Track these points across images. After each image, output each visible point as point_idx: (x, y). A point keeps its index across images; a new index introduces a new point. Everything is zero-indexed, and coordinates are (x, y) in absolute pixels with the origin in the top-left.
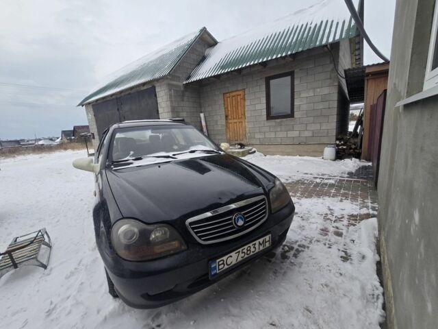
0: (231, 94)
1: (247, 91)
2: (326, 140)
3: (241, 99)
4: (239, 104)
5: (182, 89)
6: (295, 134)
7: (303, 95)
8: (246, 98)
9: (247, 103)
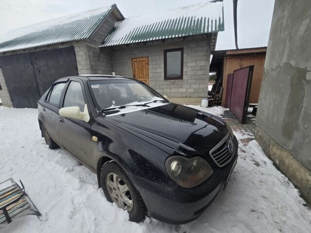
0: (138, 60)
1: (150, 58)
2: (202, 95)
3: (145, 64)
4: (144, 67)
5: (98, 51)
6: (184, 90)
7: (189, 65)
8: (149, 63)
9: (150, 67)
